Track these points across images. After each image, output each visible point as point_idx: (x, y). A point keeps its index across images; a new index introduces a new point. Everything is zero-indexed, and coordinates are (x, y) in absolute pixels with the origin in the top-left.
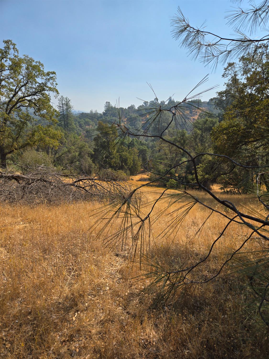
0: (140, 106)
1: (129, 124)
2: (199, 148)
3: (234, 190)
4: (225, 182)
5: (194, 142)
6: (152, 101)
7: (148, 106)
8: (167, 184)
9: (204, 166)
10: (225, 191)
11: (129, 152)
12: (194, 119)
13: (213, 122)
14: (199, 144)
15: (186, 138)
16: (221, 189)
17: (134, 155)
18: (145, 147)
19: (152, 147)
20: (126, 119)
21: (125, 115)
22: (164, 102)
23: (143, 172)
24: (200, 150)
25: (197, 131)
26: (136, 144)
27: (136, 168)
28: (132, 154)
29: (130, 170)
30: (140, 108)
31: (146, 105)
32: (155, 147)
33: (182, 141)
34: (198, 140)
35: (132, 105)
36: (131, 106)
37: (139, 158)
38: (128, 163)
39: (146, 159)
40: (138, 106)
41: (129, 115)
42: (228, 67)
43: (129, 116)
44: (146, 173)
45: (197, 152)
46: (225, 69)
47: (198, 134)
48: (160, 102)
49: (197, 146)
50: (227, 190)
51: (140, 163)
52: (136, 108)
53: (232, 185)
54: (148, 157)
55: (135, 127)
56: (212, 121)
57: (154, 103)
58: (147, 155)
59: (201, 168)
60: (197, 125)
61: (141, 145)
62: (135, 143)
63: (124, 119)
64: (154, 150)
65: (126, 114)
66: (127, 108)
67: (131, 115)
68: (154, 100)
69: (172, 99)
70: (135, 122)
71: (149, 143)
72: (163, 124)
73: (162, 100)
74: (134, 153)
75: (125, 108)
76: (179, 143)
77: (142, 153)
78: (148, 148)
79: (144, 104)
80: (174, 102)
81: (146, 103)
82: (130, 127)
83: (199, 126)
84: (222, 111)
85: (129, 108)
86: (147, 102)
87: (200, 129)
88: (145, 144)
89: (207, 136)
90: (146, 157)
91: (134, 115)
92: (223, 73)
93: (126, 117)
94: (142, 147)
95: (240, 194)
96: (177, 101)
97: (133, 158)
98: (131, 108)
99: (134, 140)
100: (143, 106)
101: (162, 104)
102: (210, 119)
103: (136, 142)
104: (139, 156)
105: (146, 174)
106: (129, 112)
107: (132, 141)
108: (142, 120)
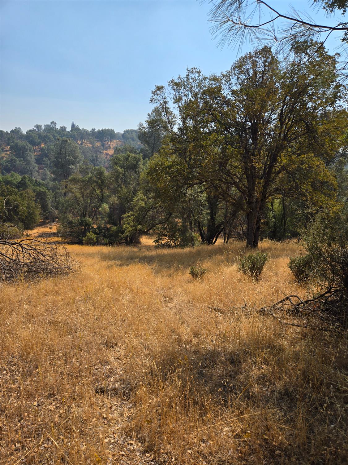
0: (30, 131)
1: (15, 155)
2: (123, 191)
3: (169, 242)
4: (160, 233)
5: (116, 183)
6: (48, 126)
7: (42, 131)
8: (83, 240)
9: (136, 214)
10: (159, 244)
11: (21, 195)
12: (107, 154)
13: (137, 159)
14: (123, 186)
15: (105, 177)
16: (156, 241)
17: (29, 200)
18: (43, 189)
19: (54, 189)
20: (9, 147)
21: (7, 142)
22: (65, 128)
23: (43, 224)
24: (124, 193)
25: (118, 169)
26: (30, 183)
27: (32, 218)
28: (25, 198)
29: (22, 222)
30: (30, 133)
31: (38, 130)
32: (59, 189)
33: (100, 181)
34: (120, 181)
35: (16, 128)
36: (15, 130)
37: (37, 204)
38: (20, 211)
39: (47, 205)
40: (26, 131)
41: (13, 142)
42: (155, 90)
43: (12, 144)
44: (47, 225)
45: (121, 196)
46: (154, 93)
47: (120, 173)
48: (60, 128)
49: (120, 188)
50: (161, 243)
51: (38, 211)
52: (24, 132)
53: (167, 237)
54: (49, 202)
55: (23, 160)
56: (135, 157)
57: (51, 128)
58: (47, 199)
59: (132, 217)
60: (116, 161)
61: (37, 186)
62: (28, 183)
63: (6, 148)
64: (57, 193)
65: (9, 139)
66: (9, 132)
67: (16, 142)
68: (50, 124)
69: (76, 125)
70: (23, 153)
71: (48, 183)
72: (68, 157)
73: (62, 125)
74: (29, 197)
75: (7, 132)
76: (96, 184)
77: (41, 197)
78: (48, 190)
79: (35, 128)
80: (79, 129)
81: (38, 127)
82: (17, 159)
83: (120, 163)
84: (145, 146)
85: (12, 131)
86: (40, 126)
87: (121, 167)
88: (43, 185)
89: (131, 176)
90: (47, 202)
91: (22, 143)
92: (150, 98)
93: (8, 145)
94: (38, 189)
95: (176, 247)
96: (83, 129)
97: (28, 204)
98: (16, 132)
99: (26, 178)
100: (34, 130)
101: (63, 130)
102: (132, 155)
103: (29, 180)
104: (36, 201)
105: (47, 227)
106: (14, 138)
107: (22, 180)
108: (35, 150)
